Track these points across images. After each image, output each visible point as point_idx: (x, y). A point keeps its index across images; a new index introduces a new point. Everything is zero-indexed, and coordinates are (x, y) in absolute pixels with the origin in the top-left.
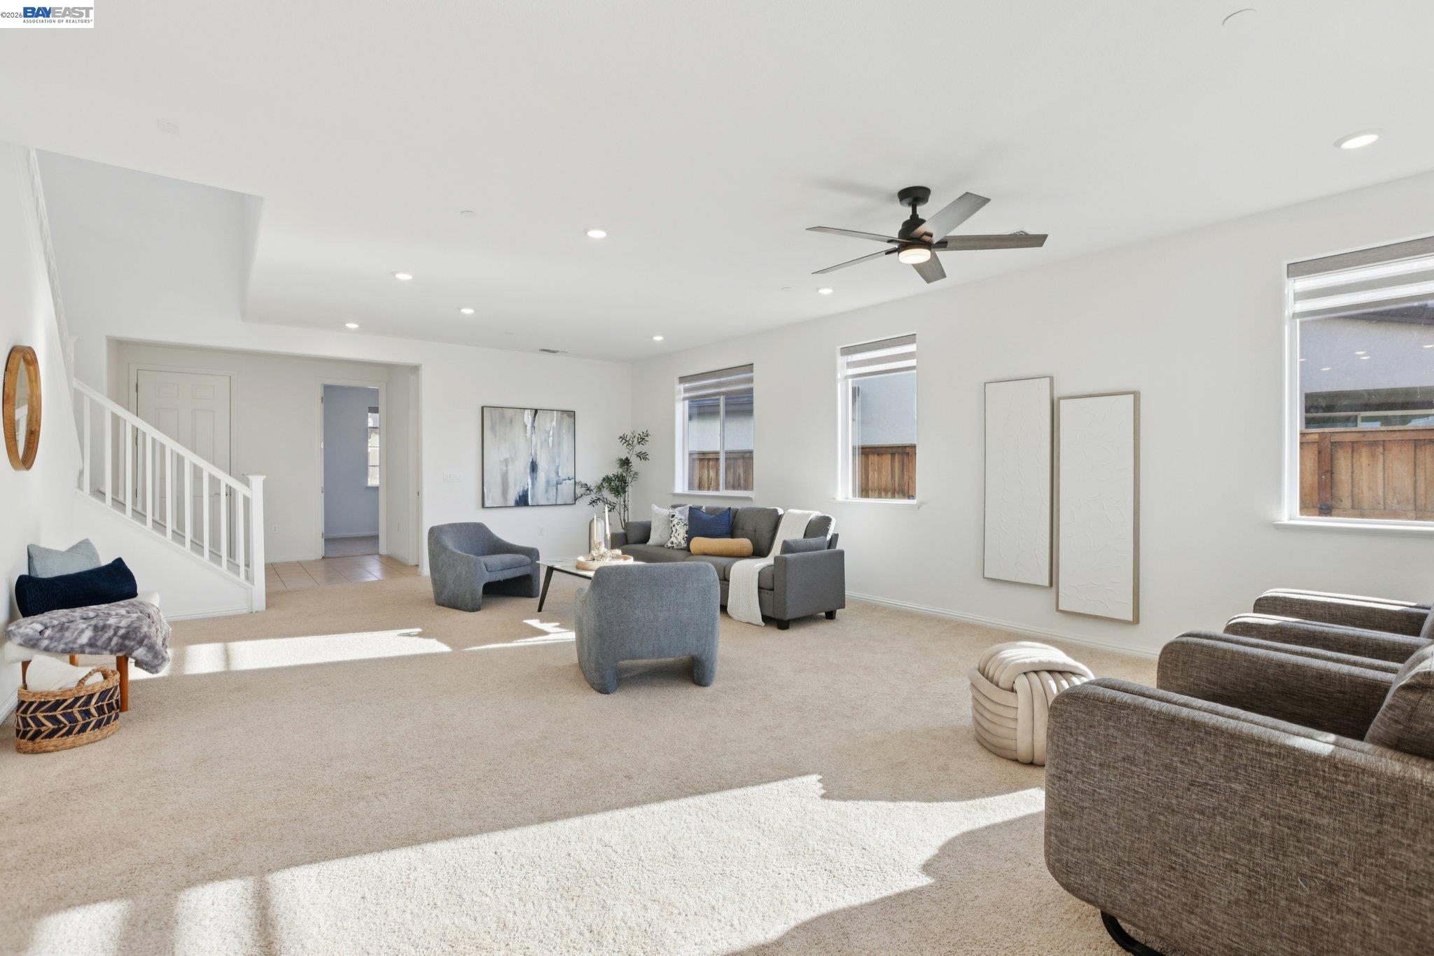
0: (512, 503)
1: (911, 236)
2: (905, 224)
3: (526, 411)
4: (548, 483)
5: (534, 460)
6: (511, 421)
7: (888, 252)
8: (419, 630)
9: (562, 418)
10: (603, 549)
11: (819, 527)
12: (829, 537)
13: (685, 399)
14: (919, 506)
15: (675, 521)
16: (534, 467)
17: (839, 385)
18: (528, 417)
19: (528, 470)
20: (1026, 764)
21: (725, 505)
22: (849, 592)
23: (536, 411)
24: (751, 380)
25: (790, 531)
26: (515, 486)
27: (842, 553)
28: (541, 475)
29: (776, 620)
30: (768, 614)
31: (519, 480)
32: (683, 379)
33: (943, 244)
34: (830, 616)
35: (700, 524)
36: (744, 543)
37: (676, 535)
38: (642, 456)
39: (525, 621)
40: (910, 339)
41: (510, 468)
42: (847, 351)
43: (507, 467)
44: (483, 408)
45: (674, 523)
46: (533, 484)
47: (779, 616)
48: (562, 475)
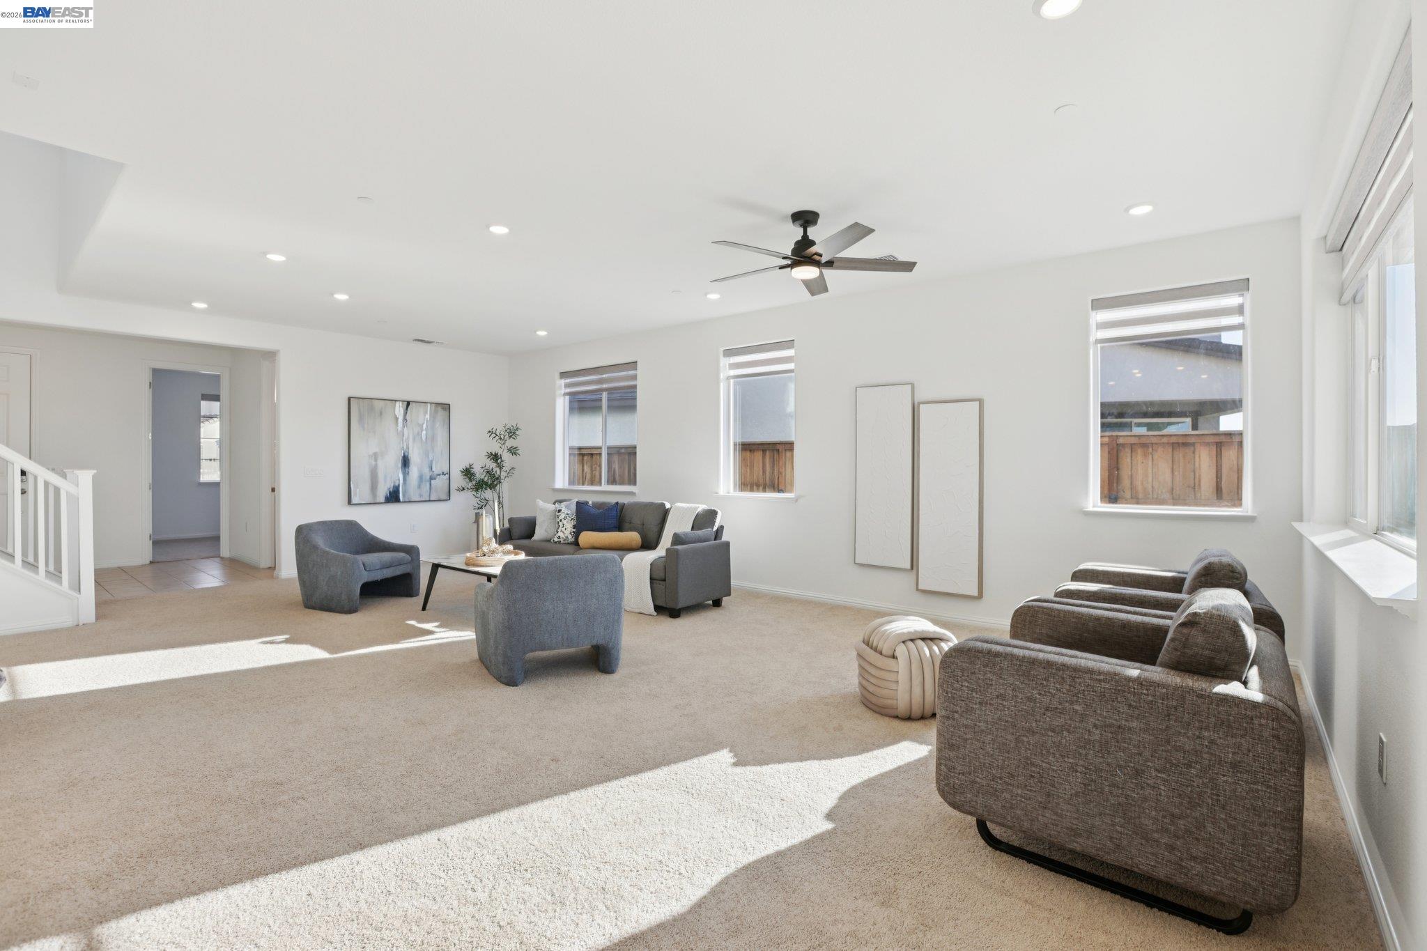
0: (382, 499)
1: (802, 254)
2: (797, 243)
3: (398, 403)
4: (421, 478)
5: (406, 454)
6: (381, 413)
7: (782, 267)
8: (287, 636)
9: (436, 412)
10: (494, 545)
11: (706, 519)
12: (715, 529)
13: (565, 394)
14: (796, 500)
15: (562, 516)
16: (406, 462)
17: (722, 384)
18: (399, 409)
19: (400, 465)
20: (906, 719)
21: (612, 500)
22: (734, 582)
23: (408, 403)
24: (634, 377)
25: (678, 524)
26: (385, 482)
27: (728, 544)
28: (414, 471)
29: (668, 609)
30: (660, 603)
31: (390, 474)
32: (564, 375)
33: (830, 264)
34: (717, 603)
35: (587, 518)
36: (633, 537)
37: (563, 529)
38: (513, 451)
39: (407, 622)
40: (789, 344)
41: (380, 462)
42: (729, 353)
43: (376, 460)
44: (349, 399)
45: (560, 518)
46: (405, 480)
47: (670, 605)
48: (436, 470)
